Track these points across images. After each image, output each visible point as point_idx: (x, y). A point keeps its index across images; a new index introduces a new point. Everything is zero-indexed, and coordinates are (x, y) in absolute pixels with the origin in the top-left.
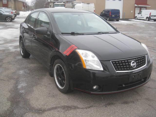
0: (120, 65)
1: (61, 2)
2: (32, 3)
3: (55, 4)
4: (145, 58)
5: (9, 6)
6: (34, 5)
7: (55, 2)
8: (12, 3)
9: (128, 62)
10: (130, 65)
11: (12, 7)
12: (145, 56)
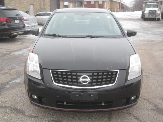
0: (67, 78)
1: (154, 3)
2: (131, 3)
3: (146, 4)
4: (116, 75)
5: (104, 7)
6: (133, 5)
7: (147, 3)
8: (108, 4)
9: (76, 75)
10: (79, 79)
11: (108, 8)
12: (117, 72)
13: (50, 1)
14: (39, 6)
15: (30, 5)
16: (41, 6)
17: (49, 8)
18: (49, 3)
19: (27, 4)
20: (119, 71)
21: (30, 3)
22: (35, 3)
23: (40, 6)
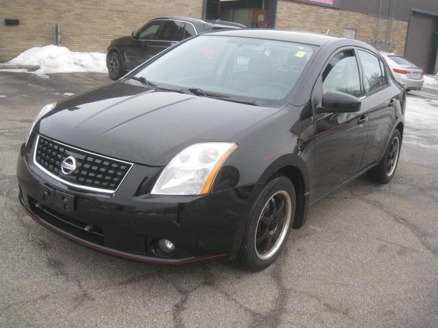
4: (125, 171)
10: (61, 161)
13: (409, 25)
14: (371, 34)
15: (346, 31)
16: (379, 36)
17: (403, 43)
18: (406, 30)
19: (337, 25)
20: (133, 164)
21: (346, 25)
22: (361, 26)
23: (376, 35)
